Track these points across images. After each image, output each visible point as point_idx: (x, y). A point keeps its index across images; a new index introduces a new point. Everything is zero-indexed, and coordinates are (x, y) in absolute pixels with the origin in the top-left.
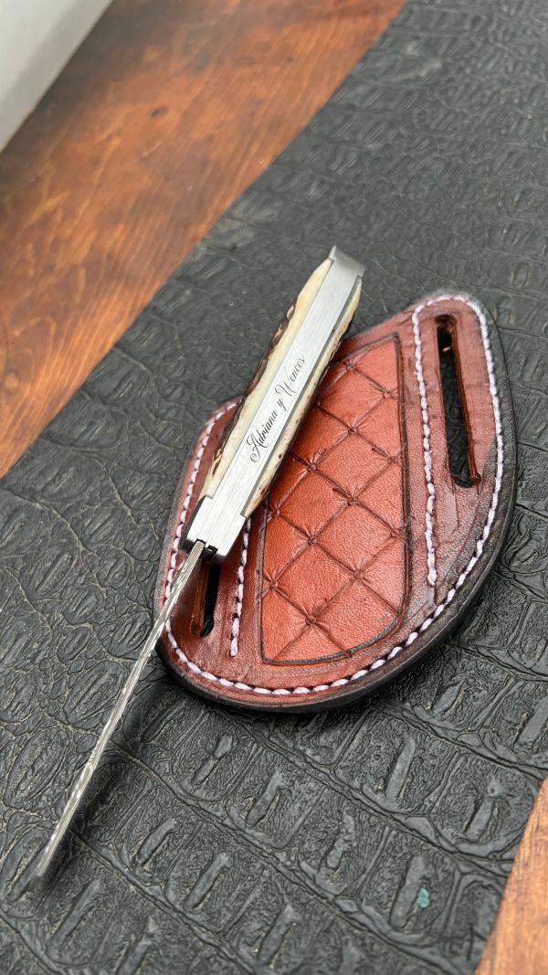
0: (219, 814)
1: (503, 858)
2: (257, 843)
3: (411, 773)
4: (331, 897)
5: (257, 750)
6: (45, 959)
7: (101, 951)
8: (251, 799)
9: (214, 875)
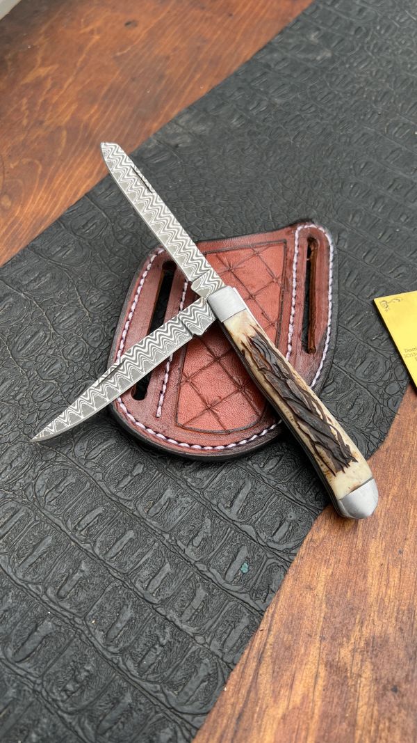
0: (131, 508)
1: (291, 552)
2: (153, 528)
3: (247, 501)
4: (193, 562)
5: (158, 474)
6: (14, 578)
7: (50, 576)
8: (152, 502)
9: (125, 542)
